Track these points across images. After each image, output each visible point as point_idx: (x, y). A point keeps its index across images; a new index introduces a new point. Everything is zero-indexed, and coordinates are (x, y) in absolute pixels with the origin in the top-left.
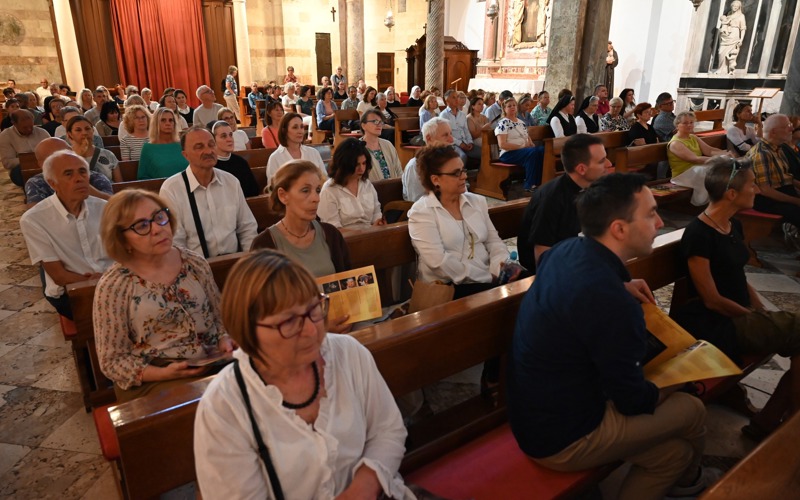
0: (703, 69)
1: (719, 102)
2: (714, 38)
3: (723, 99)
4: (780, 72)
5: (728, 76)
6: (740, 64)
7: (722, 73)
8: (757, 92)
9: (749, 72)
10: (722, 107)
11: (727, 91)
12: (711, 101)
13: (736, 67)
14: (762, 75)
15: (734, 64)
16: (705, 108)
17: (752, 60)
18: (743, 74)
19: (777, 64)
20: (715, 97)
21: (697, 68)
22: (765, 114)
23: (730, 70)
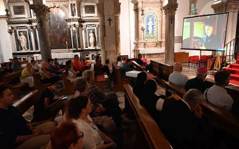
0: (18, 50)
1: (26, 58)
2: (18, 42)
3: (27, 58)
4: (38, 50)
5: (26, 52)
6: (28, 48)
7: (24, 51)
8: (35, 55)
9: (31, 50)
10: (27, 60)
11: (27, 56)
12: (23, 59)
13: (27, 49)
14: (34, 51)
15: (26, 48)
16: (22, 61)
17: (30, 47)
18: (29, 51)
19: (37, 48)
20: (24, 57)
21: (16, 50)
22: (38, 60)
23: (26, 50)
